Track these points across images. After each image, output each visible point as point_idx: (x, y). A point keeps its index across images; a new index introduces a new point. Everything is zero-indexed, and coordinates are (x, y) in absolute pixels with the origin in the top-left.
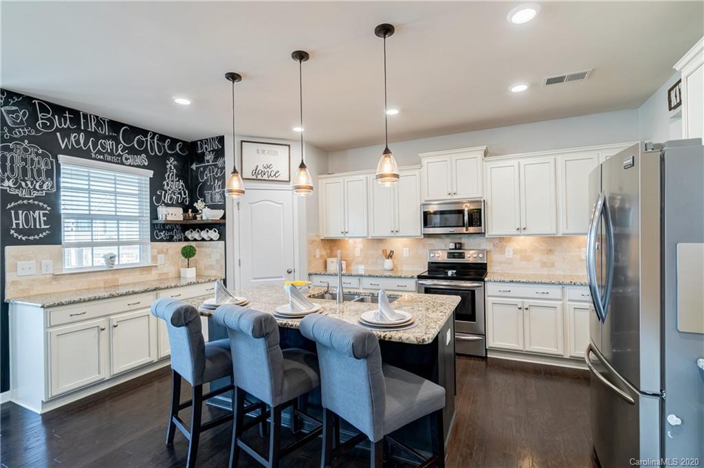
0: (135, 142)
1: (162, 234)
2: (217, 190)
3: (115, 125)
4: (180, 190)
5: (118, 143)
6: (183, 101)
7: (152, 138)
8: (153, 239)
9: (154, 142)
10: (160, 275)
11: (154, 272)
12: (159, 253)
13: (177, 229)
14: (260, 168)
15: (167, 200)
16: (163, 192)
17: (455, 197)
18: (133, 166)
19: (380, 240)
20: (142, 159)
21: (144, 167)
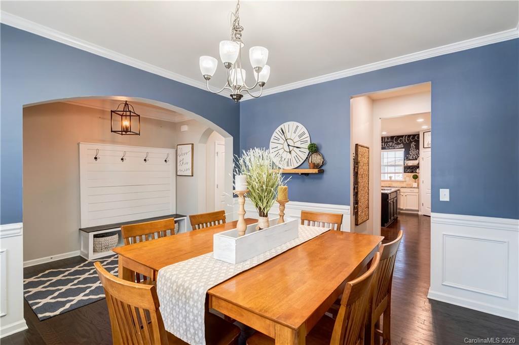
0: (399, 141)
1: (408, 170)
3: (392, 138)
4: (417, 153)
5: (393, 142)
7: (405, 137)
8: (405, 172)
9: (406, 139)
11: (405, 183)
12: (406, 177)
15: (411, 158)
16: (409, 155)
18: (398, 148)
20: (402, 145)
21: (402, 148)
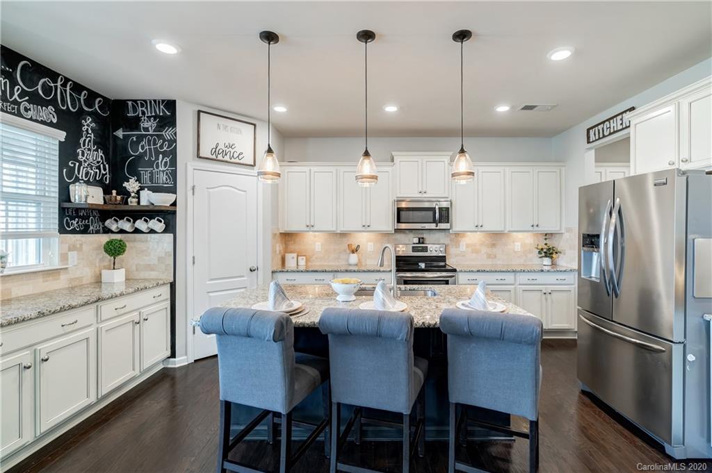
0: (39, 87)
1: (75, 222)
2: (163, 169)
4: (98, 162)
5: (14, 83)
6: (166, 48)
7: (64, 85)
8: (62, 230)
9: (65, 91)
10: (72, 280)
11: (63, 277)
12: (70, 250)
13: (94, 217)
14: (221, 146)
15: (82, 175)
16: (77, 164)
17: (425, 195)
18: (36, 121)
19: (343, 235)
20: (48, 113)
21: (51, 124)
